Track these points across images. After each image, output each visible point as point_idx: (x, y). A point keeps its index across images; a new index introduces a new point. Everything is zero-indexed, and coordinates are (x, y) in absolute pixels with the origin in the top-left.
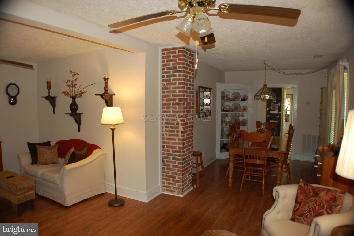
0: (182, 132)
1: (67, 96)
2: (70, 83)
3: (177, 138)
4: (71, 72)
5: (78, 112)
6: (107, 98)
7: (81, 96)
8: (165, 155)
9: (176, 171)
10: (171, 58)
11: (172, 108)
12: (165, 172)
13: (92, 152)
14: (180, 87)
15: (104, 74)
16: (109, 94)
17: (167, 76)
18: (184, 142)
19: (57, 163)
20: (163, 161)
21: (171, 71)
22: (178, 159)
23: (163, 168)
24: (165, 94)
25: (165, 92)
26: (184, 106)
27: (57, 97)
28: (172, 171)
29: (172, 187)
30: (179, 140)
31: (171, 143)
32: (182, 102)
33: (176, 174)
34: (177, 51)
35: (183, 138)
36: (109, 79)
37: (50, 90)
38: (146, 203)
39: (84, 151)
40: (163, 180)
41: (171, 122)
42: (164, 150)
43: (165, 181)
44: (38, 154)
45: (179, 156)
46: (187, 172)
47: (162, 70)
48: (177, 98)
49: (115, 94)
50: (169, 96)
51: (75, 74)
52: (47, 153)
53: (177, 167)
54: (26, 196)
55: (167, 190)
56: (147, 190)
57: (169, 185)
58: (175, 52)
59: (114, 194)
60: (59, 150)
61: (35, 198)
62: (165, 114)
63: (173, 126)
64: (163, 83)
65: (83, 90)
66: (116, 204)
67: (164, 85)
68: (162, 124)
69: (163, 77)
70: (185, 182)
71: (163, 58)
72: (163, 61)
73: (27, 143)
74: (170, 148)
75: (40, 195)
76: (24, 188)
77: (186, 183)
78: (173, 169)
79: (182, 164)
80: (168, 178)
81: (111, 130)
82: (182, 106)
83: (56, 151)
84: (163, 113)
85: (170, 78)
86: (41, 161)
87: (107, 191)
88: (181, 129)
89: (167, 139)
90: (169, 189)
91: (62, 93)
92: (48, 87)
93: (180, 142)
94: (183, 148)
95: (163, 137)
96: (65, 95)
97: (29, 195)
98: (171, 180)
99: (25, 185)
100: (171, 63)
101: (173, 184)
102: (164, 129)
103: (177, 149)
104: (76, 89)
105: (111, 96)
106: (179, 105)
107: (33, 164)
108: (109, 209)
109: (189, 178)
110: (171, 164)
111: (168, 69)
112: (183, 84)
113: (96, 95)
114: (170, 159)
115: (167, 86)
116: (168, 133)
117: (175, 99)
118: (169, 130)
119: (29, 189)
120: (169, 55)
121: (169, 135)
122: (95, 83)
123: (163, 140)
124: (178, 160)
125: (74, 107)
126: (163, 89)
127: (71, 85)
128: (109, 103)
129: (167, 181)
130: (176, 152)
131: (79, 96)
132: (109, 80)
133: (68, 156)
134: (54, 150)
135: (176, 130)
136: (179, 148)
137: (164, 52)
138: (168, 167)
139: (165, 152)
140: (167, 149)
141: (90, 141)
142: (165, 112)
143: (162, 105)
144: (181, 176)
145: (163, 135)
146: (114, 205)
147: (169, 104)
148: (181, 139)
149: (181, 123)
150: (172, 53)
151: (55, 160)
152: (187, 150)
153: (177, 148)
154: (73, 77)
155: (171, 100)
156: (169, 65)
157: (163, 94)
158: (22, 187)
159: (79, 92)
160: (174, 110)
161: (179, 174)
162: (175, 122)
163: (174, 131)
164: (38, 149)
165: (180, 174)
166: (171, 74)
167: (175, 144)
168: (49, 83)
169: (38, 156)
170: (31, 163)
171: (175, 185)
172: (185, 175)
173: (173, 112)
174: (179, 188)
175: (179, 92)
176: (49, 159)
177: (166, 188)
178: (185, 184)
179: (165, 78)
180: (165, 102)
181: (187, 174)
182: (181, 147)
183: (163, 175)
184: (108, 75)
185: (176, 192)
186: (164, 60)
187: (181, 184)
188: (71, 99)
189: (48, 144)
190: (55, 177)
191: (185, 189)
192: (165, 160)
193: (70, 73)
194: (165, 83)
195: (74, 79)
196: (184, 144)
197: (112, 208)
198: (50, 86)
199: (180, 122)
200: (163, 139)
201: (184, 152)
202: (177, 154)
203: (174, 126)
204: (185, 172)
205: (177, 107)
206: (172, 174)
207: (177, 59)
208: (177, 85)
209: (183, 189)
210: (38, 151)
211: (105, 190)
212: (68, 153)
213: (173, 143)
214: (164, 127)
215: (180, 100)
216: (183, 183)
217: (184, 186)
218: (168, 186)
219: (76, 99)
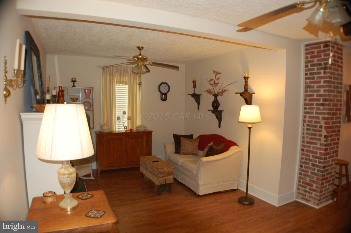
0: (325, 137)
1: (210, 94)
2: (212, 82)
3: (319, 142)
4: (214, 71)
5: (219, 109)
6: (247, 97)
7: (222, 94)
8: (304, 160)
9: (315, 179)
10: (316, 54)
11: (315, 109)
12: (302, 178)
13: (229, 148)
14: (326, 86)
15: (245, 73)
16: (249, 92)
17: (311, 74)
18: (326, 147)
19: (197, 155)
20: (301, 166)
21: (316, 68)
22: (318, 166)
23: (300, 174)
24: (308, 93)
25: (308, 91)
26: (329, 107)
27: (201, 95)
28: (310, 179)
29: (308, 195)
30: (321, 145)
31: (312, 148)
32: (328, 103)
33: (314, 182)
34: (322, 45)
35: (325, 143)
36: (249, 77)
37: (196, 88)
38: (276, 207)
39: (221, 147)
40: (298, 187)
41: (313, 124)
42: (303, 154)
43: (301, 188)
44: (181, 145)
45: (320, 162)
46: (327, 182)
47: (306, 67)
48: (322, 98)
49: (255, 92)
50: (312, 95)
51: (217, 74)
52: (189, 145)
53: (316, 174)
54: (165, 179)
55: (302, 198)
56: (279, 194)
57: (305, 193)
58: (320, 47)
59: (245, 191)
60: (199, 143)
61: (173, 183)
62: (308, 115)
63: (315, 128)
64: (307, 82)
65: (224, 89)
66: (246, 202)
67: (308, 83)
68: (304, 125)
69: (306, 74)
70: (323, 193)
71: (307, 54)
72: (307, 58)
73: (173, 134)
74: (310, 153)
75: (179, 181)
76: (165, 173)
77: (325, 194)
78: (311, 176)
79: (322, 172)
80: (305, 185)
81: (248, 128)
82: (327, 107)
83: (197, 144)
84: (306, 114)
85: (314, 76)
86: (183, 151)
87: (239, 188)
88: (324, 133)
89: (308, 143)
90: (305, 197)
91: (205, 91)
92: (194, 86)
93: (322, 147)
94: (325, 154)
95: (304, 140)
96: (208, 93)
97: (168, 179)
98: (308, 188)
99: (166, 170)
100: (315, 59)
101: (309, 193)
102: (305, 131)
103: (318, 155)
104: (218, 88)
105: (251, 95)
106: (323, 106)
107: (176, 153)
108: (237, 205)
109: (329, 189)
110: (310, 171)
111: (312, 65)
112: (328, 82)
113: (236, 93)
114: (309, 165)
115: (310, 85)
116: (309, 136)
117: (319, 99)
118: (311, 133)
119: (169, 174)
120: (313, 50)
121: (311, 138)
122: (236, 82)
123: (303, 144)
124: (318, 168)
125: (215, 104)
126: (306, 87)
127: (214, 84)
128: (249, 102)
129: (303, 188)
130: (317, 157)
131: (220, 94)
132: (249, 79)
133: (206, 149)
134: (195, 142)
135: (318, 133)
136: (321, 153)
137: (307, 48)
138: (306, 173)
139: (304, 157)
140: (307, 153)
141: (228, 138)
142: (307, 113)
143: (305, 105)
144: (319, 185)
145: (304, 138)
146: (243, 202)
147: (313, 104)
148: (323, 144)
149: (325, 127)
150: (316, 48)
151: (196, 152)
152: (330, 157)
153: (318, 153)
154: (216, 76)
155: (314, 100)
156: (313, 61)
157: (306, 93)
158: (163, 171)
159: (221, 91)
160: (318, 111)
161: (317, 183)
162: (318, 125)
163: (316, 135)
164: (181, 140)
165: (319, 183)
166: (316, 71)
167: (316, 149)
168: (194, 82)
169: (181, 147)
170: (174, 152)
171: (312, 194)
172: (324, 185)
173: (316, 113)
174: (315, 199)
175: (324, 91)
176: (190, 150)
177: (301, 196)
178: (323, 195)
179: (309, 76)
180: (307, 102)
181: (327, 184)
182: (323, 153)
183: (300, 181)
184: (248, 74)
185: (312, 202)
186: (308, 56)
187: (319, 194)
188: (213, 97)
189: (191, 137)
190: (192, 166)
191: (322, 200)
192: (303, 165)
193: (213, 73)
194: (308, 81)
195: (216, 78)
196: (326, 150)
197: (240, 205)
198: (196, 85)
199: (324, 125)
200: (303, 142)
201: (325, 159)
202: (317, 160)
203: (317, 129)
204: (324, 181)
205: (321, 107)
206: (309, 181)
207: (323, 54)
208: (322, 84)
209: (320, 200)
210: (181, 142)
211: (238, 186)
212: (207, 147)
213: (314, 148)
214: (305, 129)
215: (325, 100)
216: (321, 194)
217: (322, 197)
218: (303, 194)
219: (218, 96)
